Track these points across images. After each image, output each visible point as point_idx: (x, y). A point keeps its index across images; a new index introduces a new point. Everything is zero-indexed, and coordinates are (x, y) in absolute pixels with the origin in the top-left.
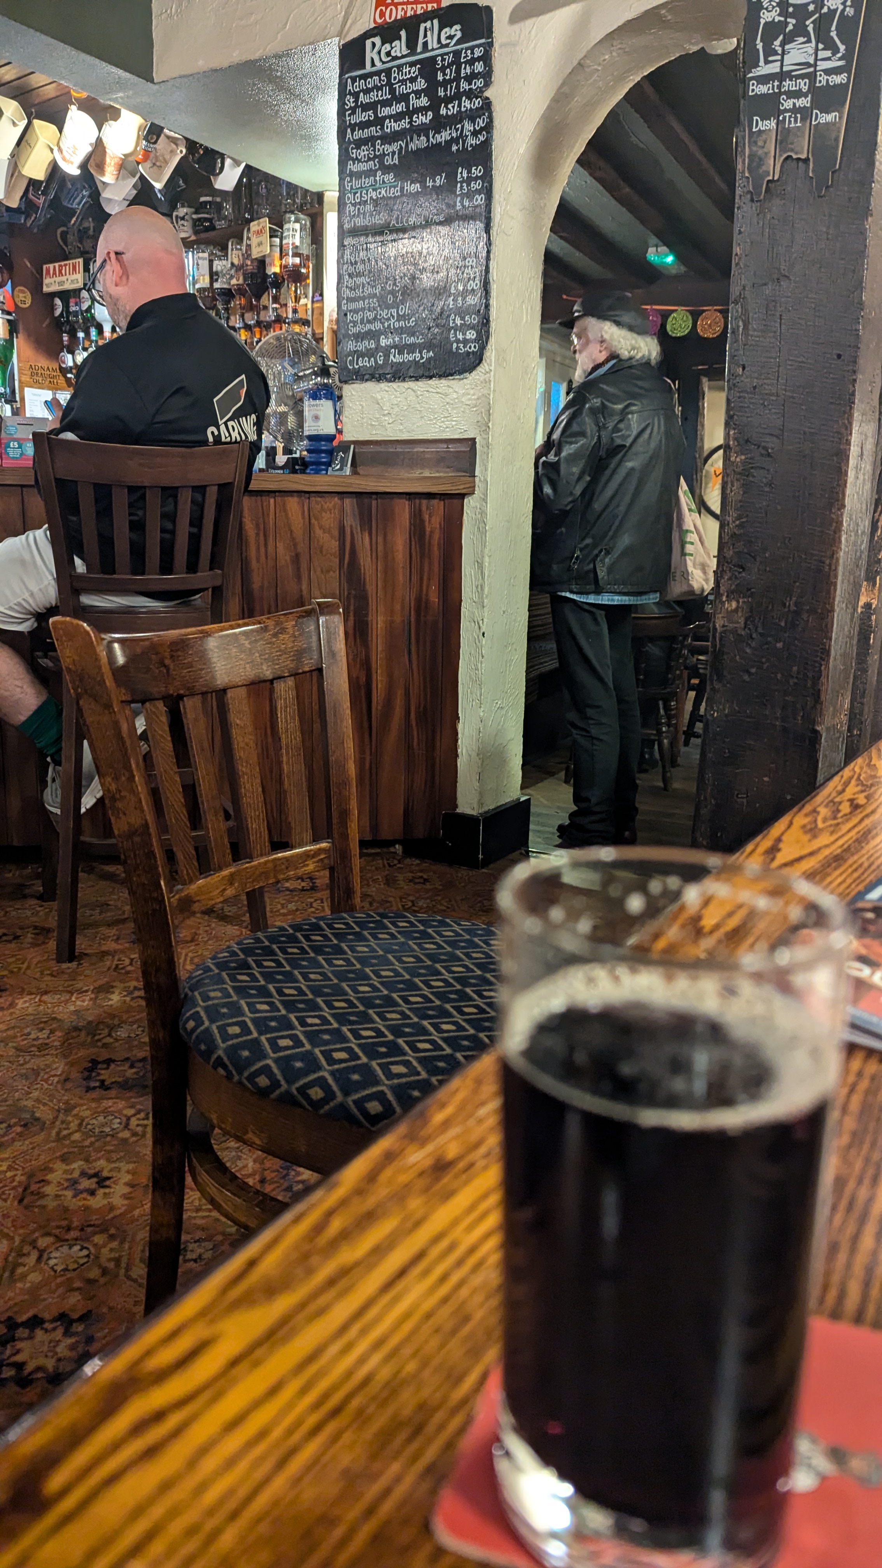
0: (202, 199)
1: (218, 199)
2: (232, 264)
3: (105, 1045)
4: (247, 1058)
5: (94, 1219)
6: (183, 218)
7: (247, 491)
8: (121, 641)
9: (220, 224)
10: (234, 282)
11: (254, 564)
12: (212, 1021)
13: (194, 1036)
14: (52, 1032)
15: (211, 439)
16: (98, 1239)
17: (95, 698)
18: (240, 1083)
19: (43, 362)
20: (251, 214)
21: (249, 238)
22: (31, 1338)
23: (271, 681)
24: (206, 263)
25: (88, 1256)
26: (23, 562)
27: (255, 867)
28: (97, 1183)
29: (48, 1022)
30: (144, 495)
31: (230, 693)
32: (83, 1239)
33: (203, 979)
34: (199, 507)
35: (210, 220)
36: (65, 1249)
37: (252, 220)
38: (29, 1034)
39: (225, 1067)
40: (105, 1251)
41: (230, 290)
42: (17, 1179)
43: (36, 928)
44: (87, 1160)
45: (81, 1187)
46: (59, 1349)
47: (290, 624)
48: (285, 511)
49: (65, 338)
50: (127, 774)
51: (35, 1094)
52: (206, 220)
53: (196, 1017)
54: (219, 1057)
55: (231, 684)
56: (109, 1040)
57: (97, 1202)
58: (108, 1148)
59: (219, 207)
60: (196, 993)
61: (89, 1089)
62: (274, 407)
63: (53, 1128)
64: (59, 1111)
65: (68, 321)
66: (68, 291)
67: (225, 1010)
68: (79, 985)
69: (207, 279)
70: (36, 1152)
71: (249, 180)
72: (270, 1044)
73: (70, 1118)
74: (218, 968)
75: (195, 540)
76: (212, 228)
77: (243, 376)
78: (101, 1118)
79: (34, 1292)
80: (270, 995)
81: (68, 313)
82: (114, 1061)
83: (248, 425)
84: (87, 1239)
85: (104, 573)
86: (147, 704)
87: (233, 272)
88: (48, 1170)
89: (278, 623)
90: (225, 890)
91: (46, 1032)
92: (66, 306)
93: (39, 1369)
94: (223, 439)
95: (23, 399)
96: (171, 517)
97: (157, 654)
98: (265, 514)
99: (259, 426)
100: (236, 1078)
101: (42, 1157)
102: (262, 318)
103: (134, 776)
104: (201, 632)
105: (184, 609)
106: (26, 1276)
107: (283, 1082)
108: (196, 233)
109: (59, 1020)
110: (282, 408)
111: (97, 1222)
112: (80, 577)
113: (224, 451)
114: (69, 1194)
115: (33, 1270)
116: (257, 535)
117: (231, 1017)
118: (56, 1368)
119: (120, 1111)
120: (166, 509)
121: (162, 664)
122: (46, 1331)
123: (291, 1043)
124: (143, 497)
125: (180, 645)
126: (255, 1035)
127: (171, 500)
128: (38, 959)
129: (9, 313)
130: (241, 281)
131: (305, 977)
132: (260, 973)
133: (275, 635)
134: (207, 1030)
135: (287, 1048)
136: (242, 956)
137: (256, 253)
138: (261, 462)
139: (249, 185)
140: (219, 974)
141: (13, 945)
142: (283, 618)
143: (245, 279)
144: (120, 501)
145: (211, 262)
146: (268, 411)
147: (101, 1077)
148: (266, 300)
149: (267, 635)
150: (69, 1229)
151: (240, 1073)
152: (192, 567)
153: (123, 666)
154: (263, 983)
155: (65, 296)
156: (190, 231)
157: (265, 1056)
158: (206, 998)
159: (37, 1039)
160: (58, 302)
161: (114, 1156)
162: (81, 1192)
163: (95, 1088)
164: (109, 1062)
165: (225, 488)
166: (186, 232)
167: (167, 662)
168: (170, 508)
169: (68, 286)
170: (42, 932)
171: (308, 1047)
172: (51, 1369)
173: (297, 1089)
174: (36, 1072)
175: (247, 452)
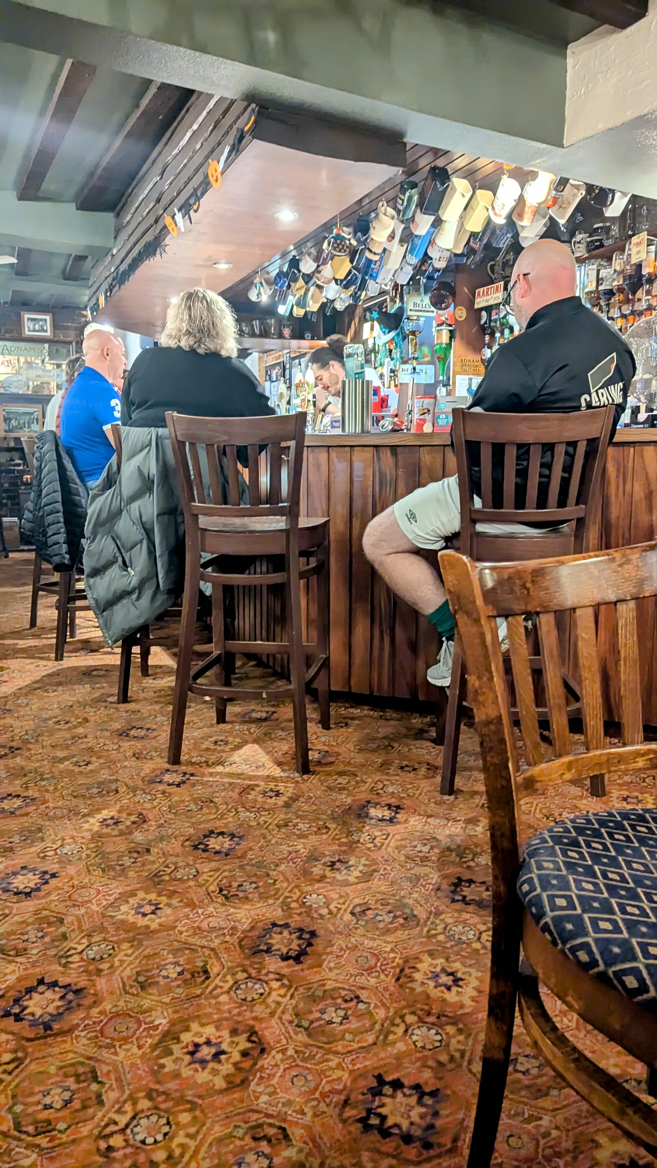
0: (596, 226)
1: (608, 224)
2: (615, 271)
3: (469, 867)
4: (571, 931)
5: (449, 1011)
6: (579, 243)
7: (611, 442)
8: (492, 569)
9: (608, 243)
10: (615, 283)
11: (613, 499)
12: (544, 889)
13: (527, 899)
14: (432, 848)
15: (583, 404)
16: (450, 1029)
17: (468, 614)
18: (563, 952)
19: (472, 357)
20: (634, 231)
21: (630, 249)
22: (393, 1096)
23: (615, 603)
24: (595, 272)
25: (441, 1041)
26: (438, 500)
27: (591, 758)
28: (454, 981)
29: (431, 840)
30: (528, 450)
31: (578, 612)
32: (438, 1025)
33: (539, 849)
34: (571, 457)
35: (600, 240)
36: (424, 1029)
37: (634, 235)
38: (415, 847)
39: (551, 934)
40: (453, 1041)
41: (611, 290)
42: (397, 960)
43: (428, 764)
44: (447, 959)
45: (441, 981)
46: (412, 1114)
47: (635, 556)
48: (642, 457)
49: (487, 338)
50: (488, 675)
51: (415, 895)
52: (597, 241)
53: (530, 881)
54: (546, 923)
55: (580, 605)
56: (472, 864)
57: (451, 997)
58: (464, 954)
59: (608, 230)
60: (532, 860)
61: (453, 901)
62: (640, 375)
63: (425, 925)
64: (431, 912)
65: (490, 327)
66: (491, 306)
67: (554, 882)
68: (454, 815)
69: (594, 284)
70: (411, 943)
71: (634, 206)
72: (591, 923)
73: (437, 921)
74: (553, 841)
75: (565, 483)
76: (602, 246)
77: (614, 354)
78: (460, 927)
79: (399, 1057)
80: (595, 876)
81: (490, 321)
82: (474, 882)
83: (616, 393)
84: (441, 1026)
85: (494, 508)
86: (510, 618)
87: (615, 276)
88: (418, 959)
89: (624, 556)
90: (563, 774)
91: (428, 847)
92: (489, 316)
93: (397, 1125)
94: (594, 404)
95: (454, 383)
96: (548, 466)
97: (520, 579)
98: (625, 459)
99: (625, 392)
100: (560, 946)
101: (415, 948)
102: (635, 308)
103: (492, 677)
104: (558, 562)
105: (553, 535)
106: (395, 1043)
107: (601, 962)
108: (589, 251)
109: (437, 840)
110: (647, 376)
111: (450, 1014)
112: (477, 511)
113: (593, 413)
114: (432, 984)
115: (400, 1040)
116: (618, 477)
117: (560, 890)
118: (409, 1130)
119: (475, 925)
120: (544, 460)
121: (524, 586)
122: (405, 1095)
123: (610, 927)
124: (528, 452)
125: (538, 573)
126: (579, 911)
127: (549, 453)
128: (428, 788)
129: (451, 326)
130: (621, 282)
131: (629, 864)
132: (588, 853)
133: (621, 565)
134: (539, 896)
135: (606, 931)
136: (574, 834)
137: (634, 260)
138: (626, 418)
139: (634, 210)
140: (553, 847)
141: (412, 775)
142: (628, 551)
143: (624, 281)
144: (510, 455)
145: (598, 271)
146: (636, 378)
147: (464, 893)
148: (640, 294)
149: (614, 565)
150: (429, 1014)
151: (564, 943)
152: (562, 503)
153: (493, 589)
154: (590, 863)
155: (488, 309)
156: (585, 251)
157: (586, 934)
158: (540, 867)
159: (421, 852)
160: (484, 314)
161: (469, 962)
162: (441, 985)
163: (458, 901)
164: (471, 882)
165: (593, 443)
166: (581, 251)
167: (529, 585)
168: (548, 458)
169: (492, 302)
170: (432, 768)
171: (626, 935)
172: (404, 1129)
173: (614, 973)
174: (418, 878)
175: (613, 412)
